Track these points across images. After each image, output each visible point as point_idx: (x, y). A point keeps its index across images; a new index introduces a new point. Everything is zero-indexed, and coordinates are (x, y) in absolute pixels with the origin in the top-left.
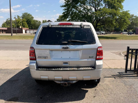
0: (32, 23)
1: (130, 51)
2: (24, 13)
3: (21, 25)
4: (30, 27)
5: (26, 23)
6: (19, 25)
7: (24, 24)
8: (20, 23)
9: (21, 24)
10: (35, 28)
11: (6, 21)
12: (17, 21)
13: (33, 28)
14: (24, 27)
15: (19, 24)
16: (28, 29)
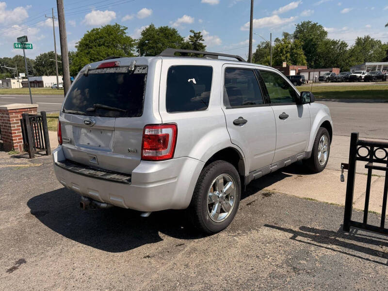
0: (319, 50)
1: (363, 152)
2: (300, 24)
3: (286, 57)
4: (313, 64)
5: (301, 52)
6: (283, 58)
7: (296, 53)
8: (287, 52)
9: (288, 55)
10: (326, 64)
11: (257, 50)
12: (279, 49)
13: (322, 64)
14: (295, 63)
15: (283, 55)
16: (305, 67)
